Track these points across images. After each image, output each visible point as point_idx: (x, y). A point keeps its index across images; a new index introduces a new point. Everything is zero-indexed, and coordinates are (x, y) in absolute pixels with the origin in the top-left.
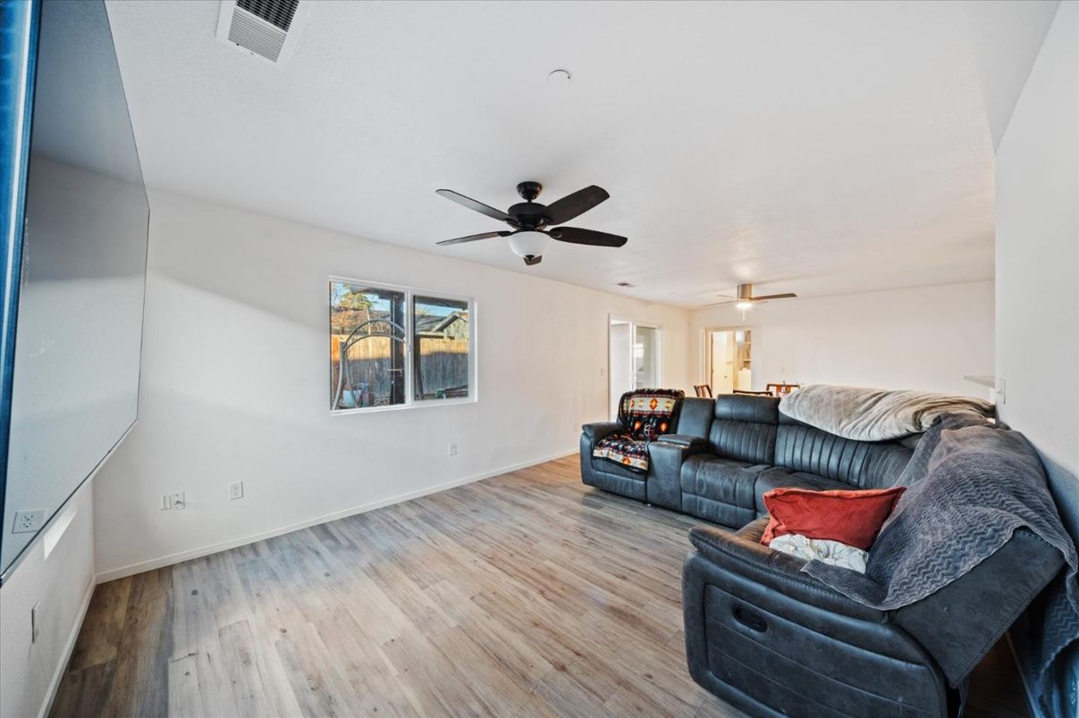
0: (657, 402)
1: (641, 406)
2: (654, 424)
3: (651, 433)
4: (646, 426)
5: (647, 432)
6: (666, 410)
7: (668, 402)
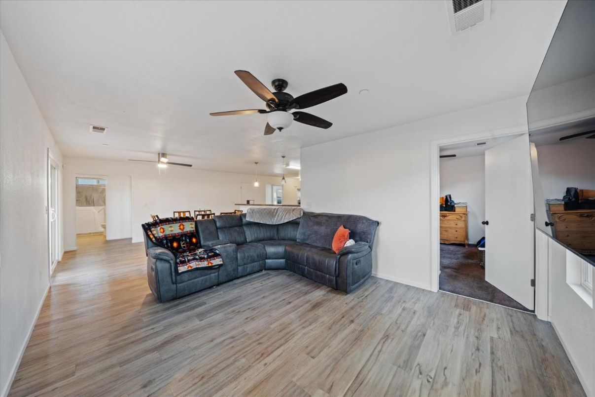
0: (183, 226)
1: (172, 231)
2: (188, 240)
3: (187, 246)
4: (182, 243)
5: (184, 247)
6: (192, 229)
7: (191, 224)
